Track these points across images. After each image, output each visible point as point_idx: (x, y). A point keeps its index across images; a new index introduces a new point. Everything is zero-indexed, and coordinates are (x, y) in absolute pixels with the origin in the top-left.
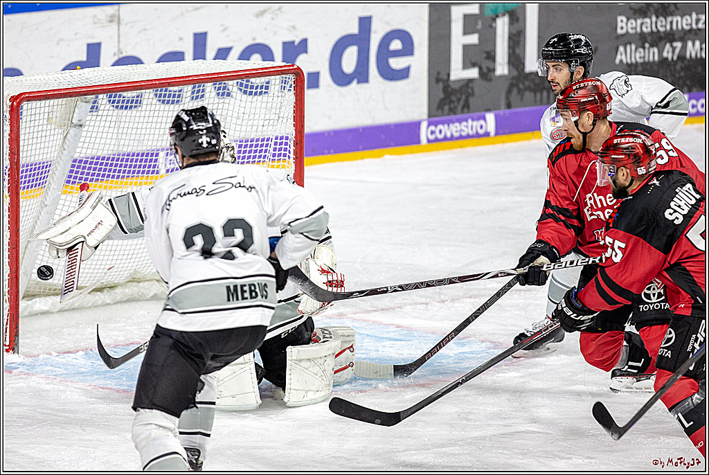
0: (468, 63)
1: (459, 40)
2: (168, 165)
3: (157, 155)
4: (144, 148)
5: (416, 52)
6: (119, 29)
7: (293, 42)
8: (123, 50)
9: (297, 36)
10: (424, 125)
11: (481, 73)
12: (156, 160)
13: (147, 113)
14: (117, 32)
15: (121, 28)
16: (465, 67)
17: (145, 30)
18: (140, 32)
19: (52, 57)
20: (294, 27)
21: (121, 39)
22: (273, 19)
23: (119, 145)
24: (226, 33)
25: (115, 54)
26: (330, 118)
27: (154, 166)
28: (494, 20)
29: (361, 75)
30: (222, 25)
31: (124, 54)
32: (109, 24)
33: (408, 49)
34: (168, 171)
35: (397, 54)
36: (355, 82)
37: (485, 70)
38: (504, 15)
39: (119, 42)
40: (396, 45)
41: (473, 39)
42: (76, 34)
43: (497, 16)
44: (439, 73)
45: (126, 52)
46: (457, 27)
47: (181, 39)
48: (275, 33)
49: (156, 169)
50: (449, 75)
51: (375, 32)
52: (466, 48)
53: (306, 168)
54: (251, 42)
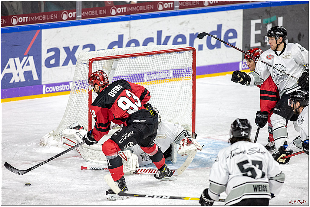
0: (257, 41)
1: (254, 32)
2: (147, 78)
3: (143, 75)
4: (139, 72)
5: (238, 37)
6: (130, 30)
7: (193, 34)
8: (132, 37)
9: (195, 32)
10: (241, 63)
11: (262, 44)
12: (143, 77)
13: (140, 60)
14: (129, 31)
15: (131, 29)
16: (256, 42)
17: (140, 30)
18: (138, 30)
19: (106, 40)
20: (194, 28)
21: (131, 33)
22: (186, 25)
23: (130, 71)
24: (169, 30)
25: (128, 39)
26: (206, 61)
27: (143, 79)
28: (266, 25)
29: (218, 46)
30: (168, 28)
31: (132, 39)
32: (127, 28)
33: (235, 36)
34: (147, 81)
35: (231, 38)
36: (216, 48)
37: (263, 43)
38: (270, 23)
39: (130, 34)
40: (231, 34)
41: (259, 32)
42: (114, 31)
43: (268, 24)
44: (246, 45)
45: (133, 38)
46: (253, 28)
47: (152, 33)
48: (187, 31)
49: (143, 80)
50: (250, 45)
51: (223, 30)
52: (256, 35)
53: (196, 79)
54: (178, 34)
